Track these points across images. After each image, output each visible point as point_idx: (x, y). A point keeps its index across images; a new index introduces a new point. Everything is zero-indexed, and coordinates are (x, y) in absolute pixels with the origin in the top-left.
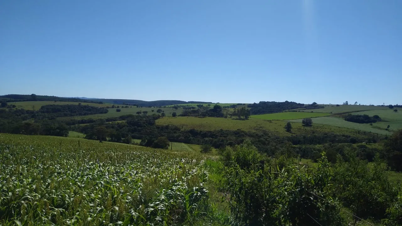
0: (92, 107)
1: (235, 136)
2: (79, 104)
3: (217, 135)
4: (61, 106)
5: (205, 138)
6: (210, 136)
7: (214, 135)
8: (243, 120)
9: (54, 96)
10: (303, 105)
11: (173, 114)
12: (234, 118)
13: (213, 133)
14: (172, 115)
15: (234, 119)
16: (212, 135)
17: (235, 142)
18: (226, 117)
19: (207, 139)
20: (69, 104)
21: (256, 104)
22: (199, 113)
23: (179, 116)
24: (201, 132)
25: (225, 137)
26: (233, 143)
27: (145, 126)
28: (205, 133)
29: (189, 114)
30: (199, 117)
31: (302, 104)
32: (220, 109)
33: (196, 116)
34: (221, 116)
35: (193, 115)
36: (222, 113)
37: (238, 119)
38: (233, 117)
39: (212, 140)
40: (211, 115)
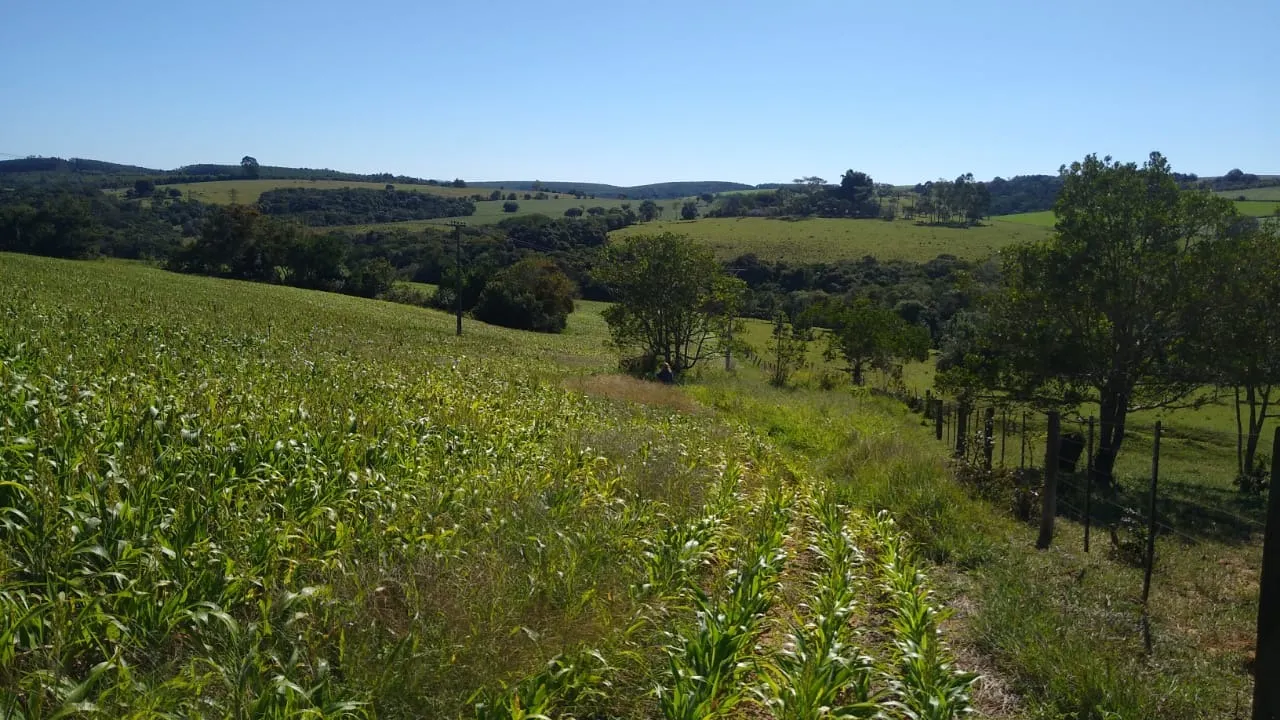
0: (422, 197)
1: (930, 284)
2: (388, 187)
3: (850, 281)
4: (325, 192)
5: (794, 292)
6: (818, 285)
7: (836, 279)
8: (962, 226)
9: (331, 169)
10: (1193, 178)
11: (684, 209)
12: (924, 220)
13: (833, 270)
14: (680, 211)
15: (921, 224)
16: (829, 279)
17: (932, 306)
18: (890, 217)
19: (802, 294)
20: (351, 188)
21: (1003, 181)
22: (782, 205)
23: (707, 216)
24: (781, 266)
25: (882, 284)
26: (923, 308)
27: (566, 249)
28: (795, 270)
29: (746, 208)
30: (783, 219)
31: (1188, 174)
32: (865, 184)
33: (769, 216)
34: (872, 212)
35: (758, 211)
36: (874, 201)
37: (938, 224)
38: (917, 219)
39: (826, 298)
40: (828, 212)
